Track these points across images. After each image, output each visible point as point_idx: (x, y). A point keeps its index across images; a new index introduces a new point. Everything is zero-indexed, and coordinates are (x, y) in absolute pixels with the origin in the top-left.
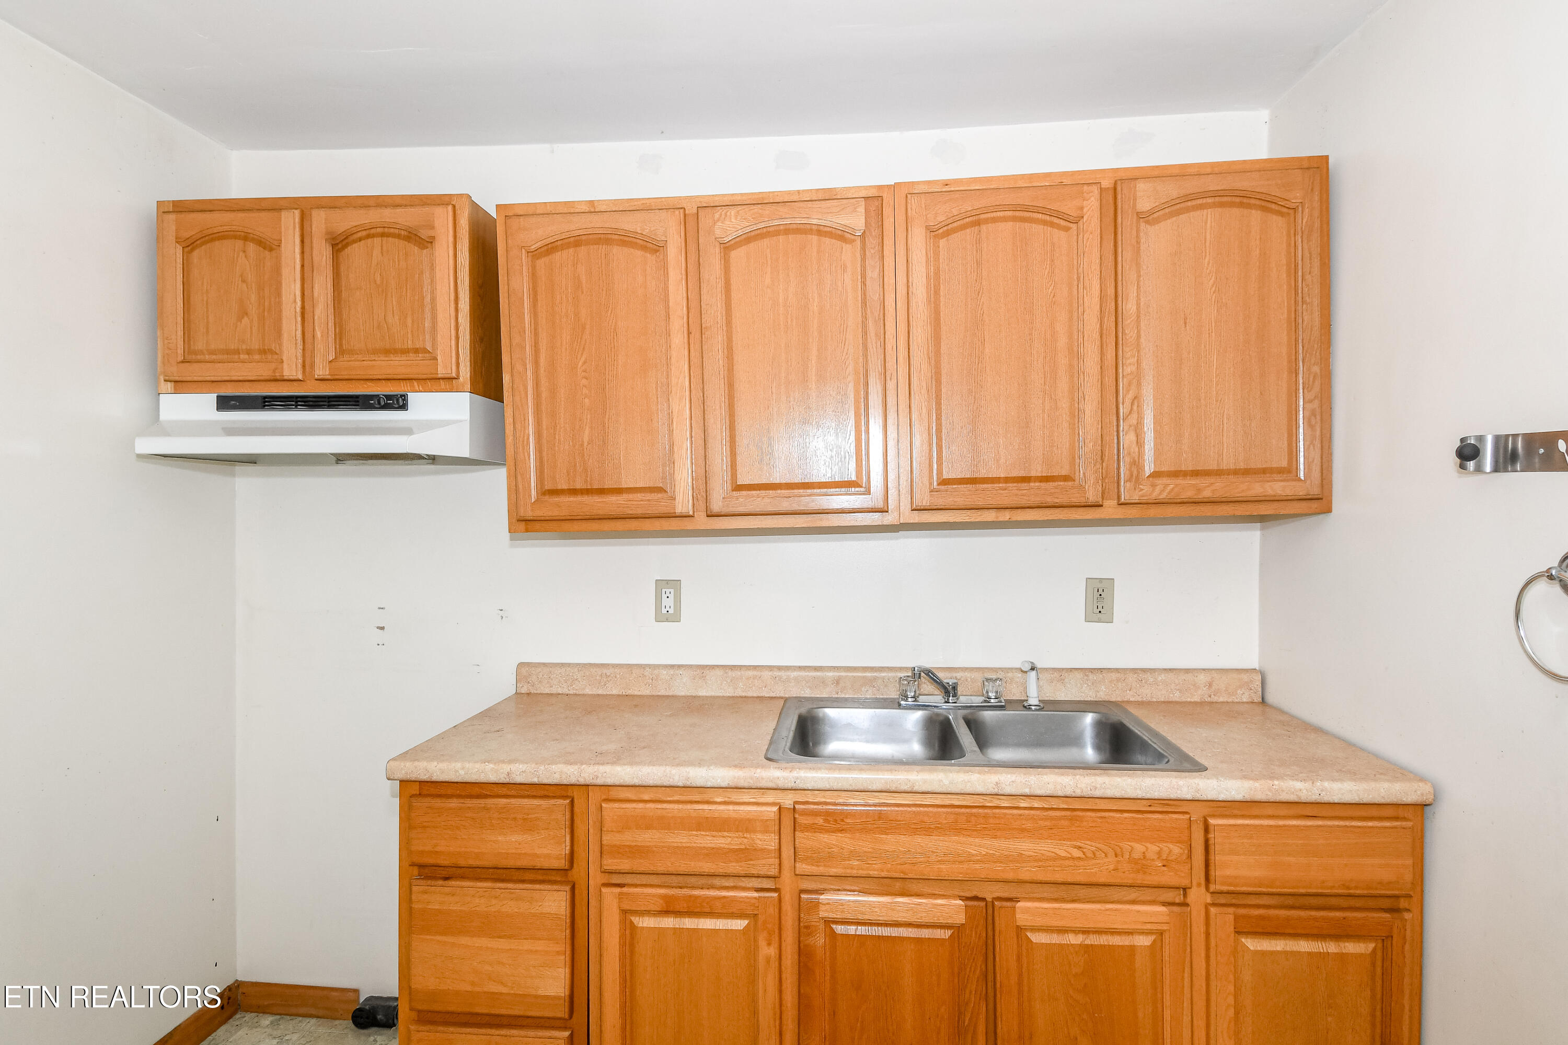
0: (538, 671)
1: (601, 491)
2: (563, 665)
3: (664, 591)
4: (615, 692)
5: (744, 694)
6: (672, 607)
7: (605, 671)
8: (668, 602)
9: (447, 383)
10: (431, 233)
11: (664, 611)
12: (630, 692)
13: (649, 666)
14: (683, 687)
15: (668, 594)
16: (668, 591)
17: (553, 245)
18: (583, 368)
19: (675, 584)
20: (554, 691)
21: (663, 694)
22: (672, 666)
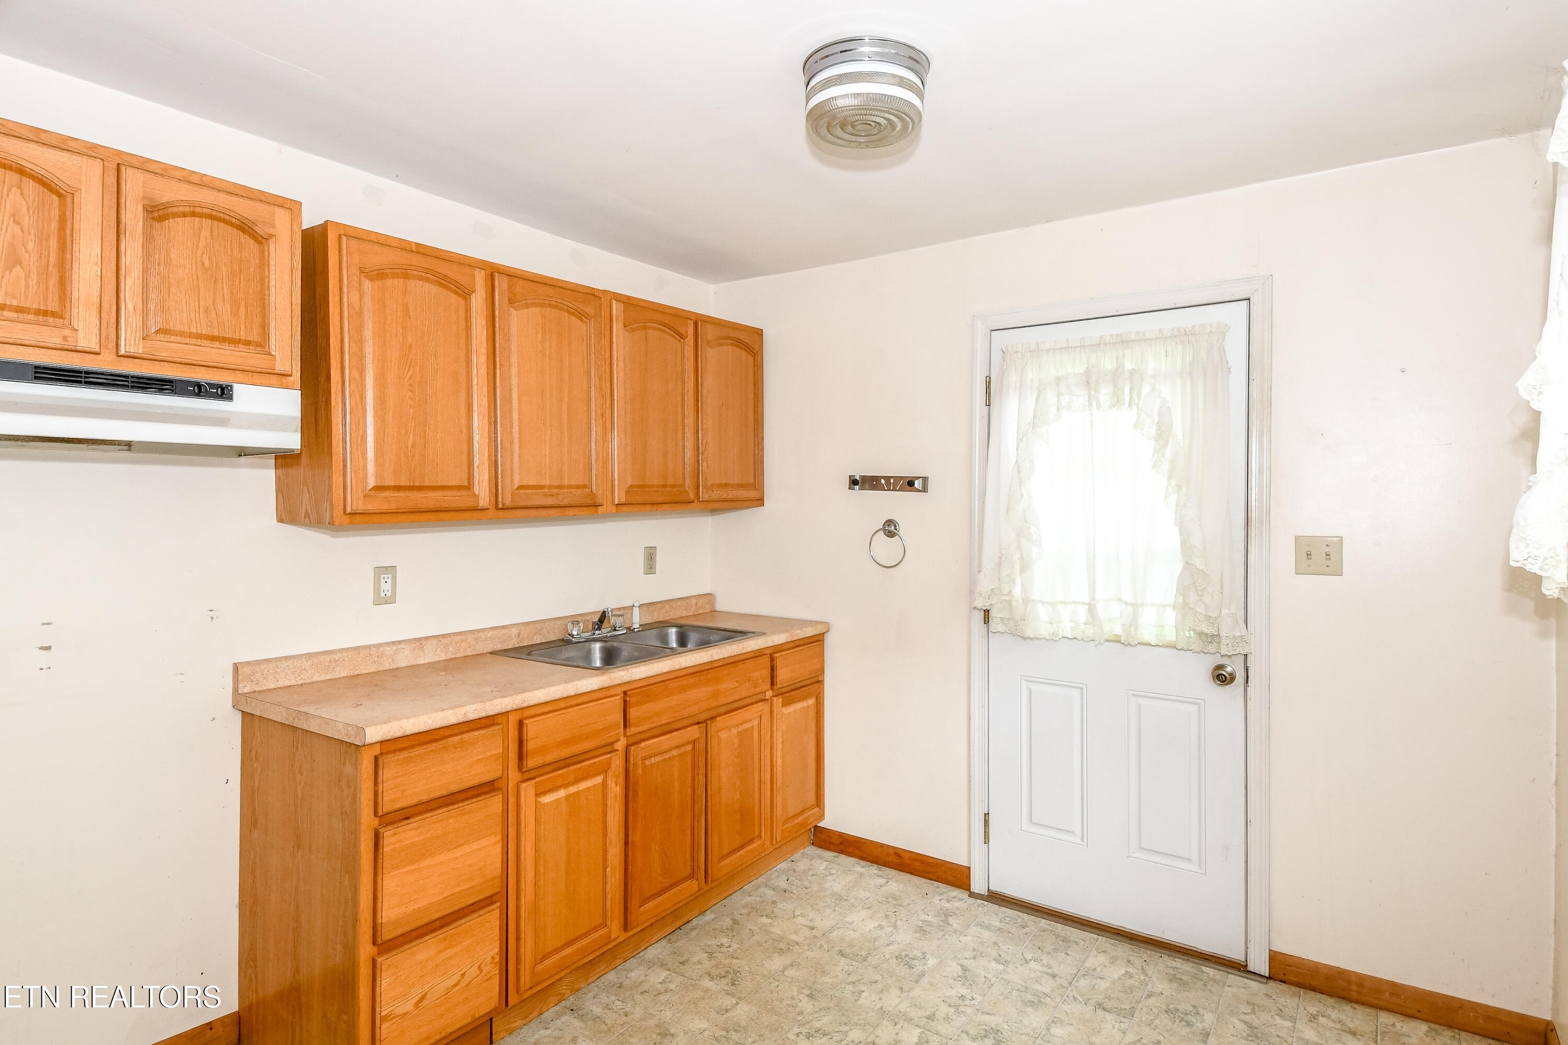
0: (263, 668)
1: (421, 488)
2: (287, 658)
3: (382, 576)
4: (343, 674)
5: (453, 656)
6: (390, 591)
7: (333, 657)
8: (386, 587)
9: (278, 378)
10: (271, 231)
11: (382, 595)
12: (357, 672)
13: (374, 646)
14: (404, 659)
15: (386, 578)
16: (386, 576)
17: (383, 271)
18: (409, 382)
19: (391, 570)
20: (280, 684)
21: (387, 668)
22: (393, 643)
